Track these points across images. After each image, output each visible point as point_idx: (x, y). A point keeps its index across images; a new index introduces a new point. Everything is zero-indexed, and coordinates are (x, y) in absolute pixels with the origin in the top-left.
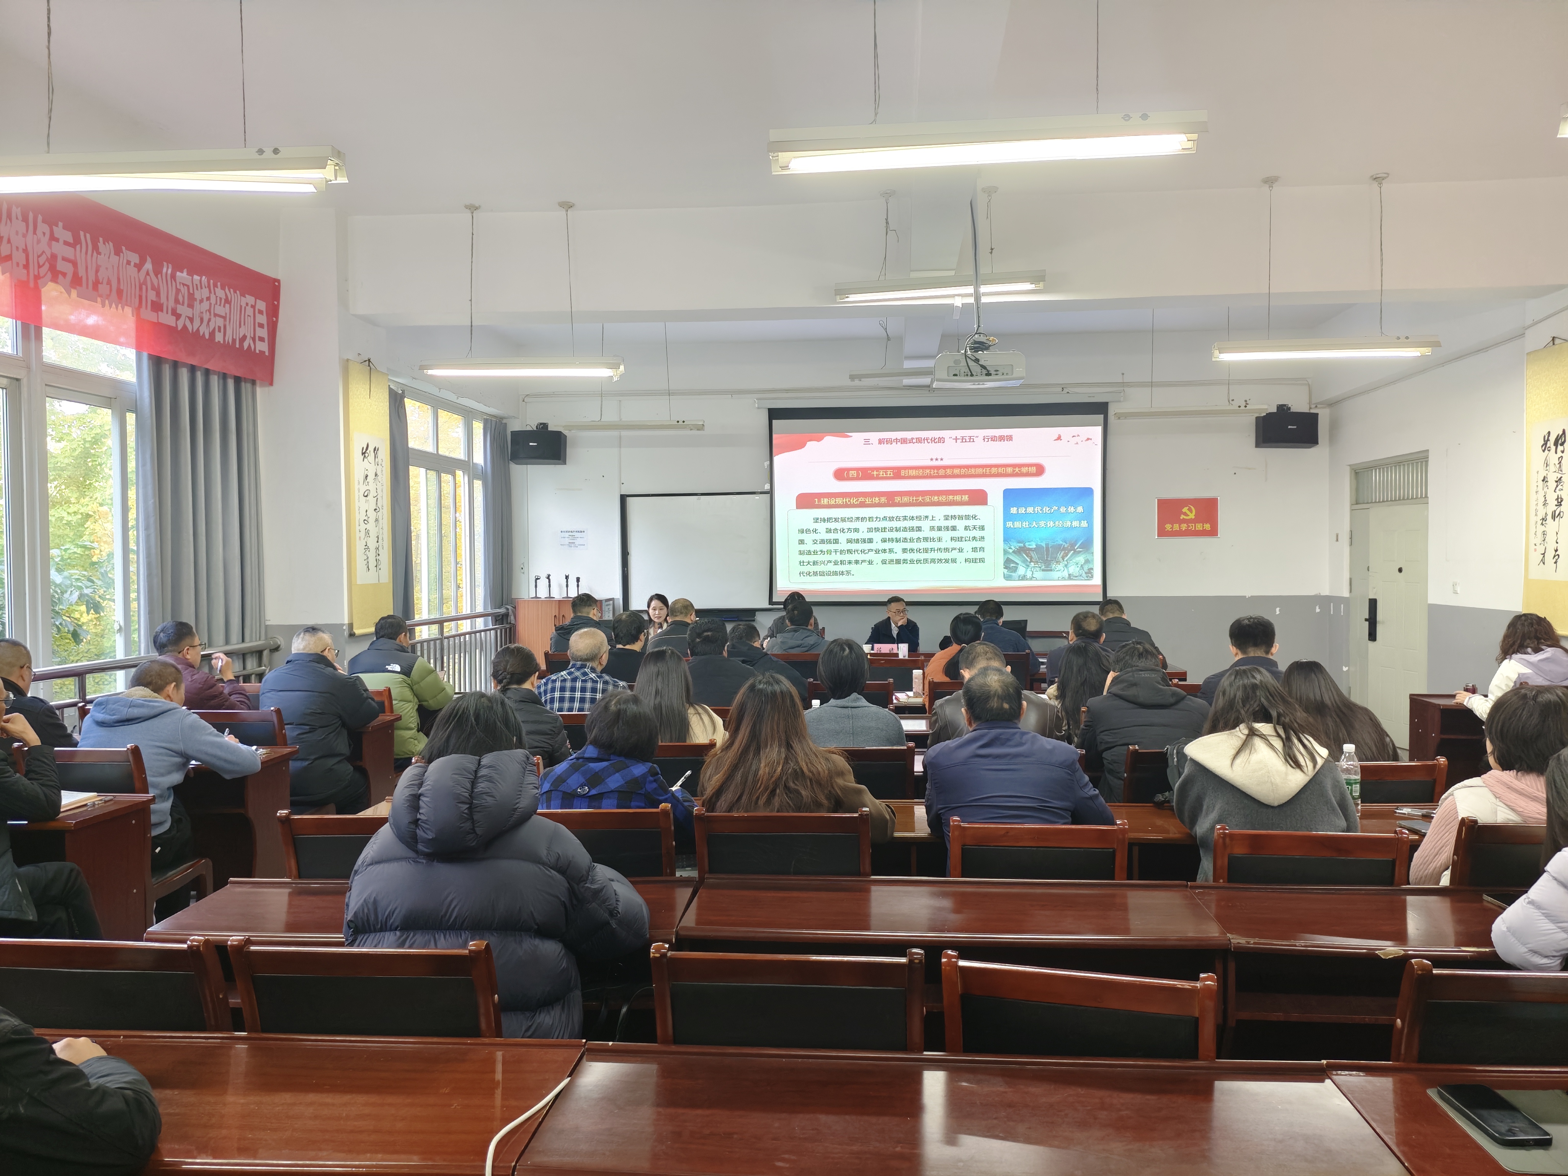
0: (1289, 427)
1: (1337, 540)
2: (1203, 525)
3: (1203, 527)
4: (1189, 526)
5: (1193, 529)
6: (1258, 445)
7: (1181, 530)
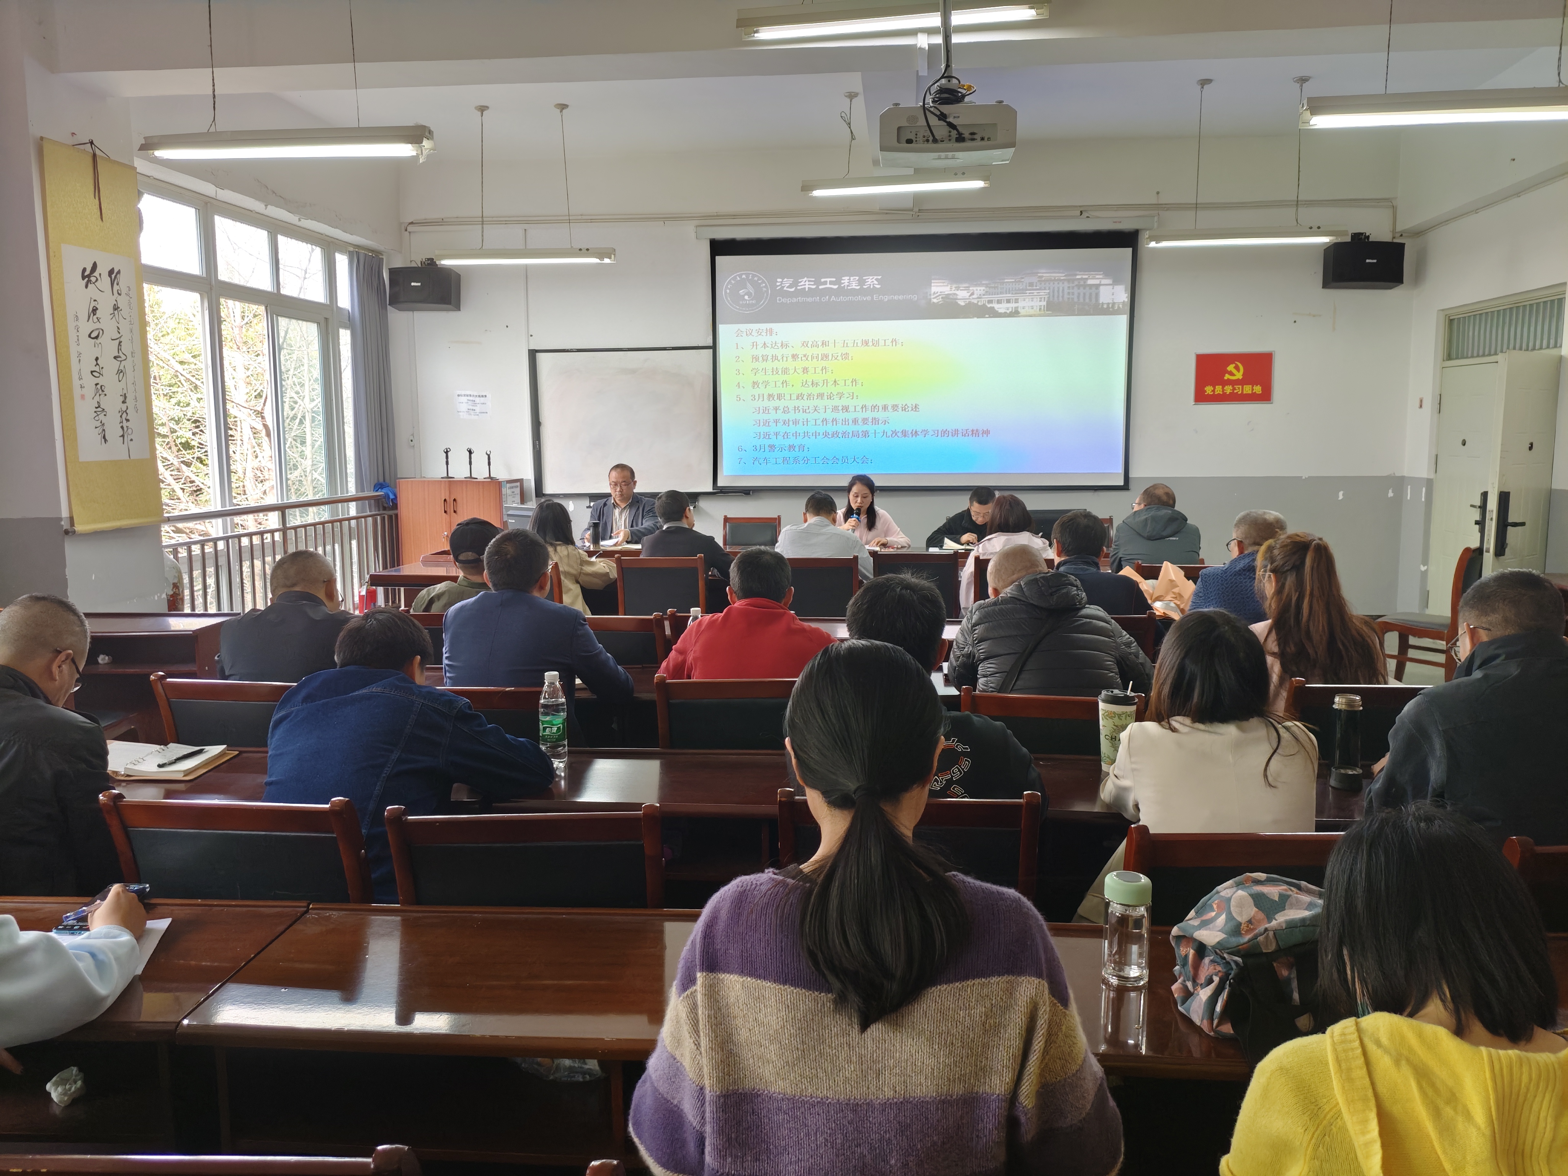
0: (1368, 261)
1: (1421, 406)
2: (1253, 387)
3: (1253, 390)
4: (1234, 389)
5: (1240, 393)
6: (1326, 285)
7: (1224, 394)
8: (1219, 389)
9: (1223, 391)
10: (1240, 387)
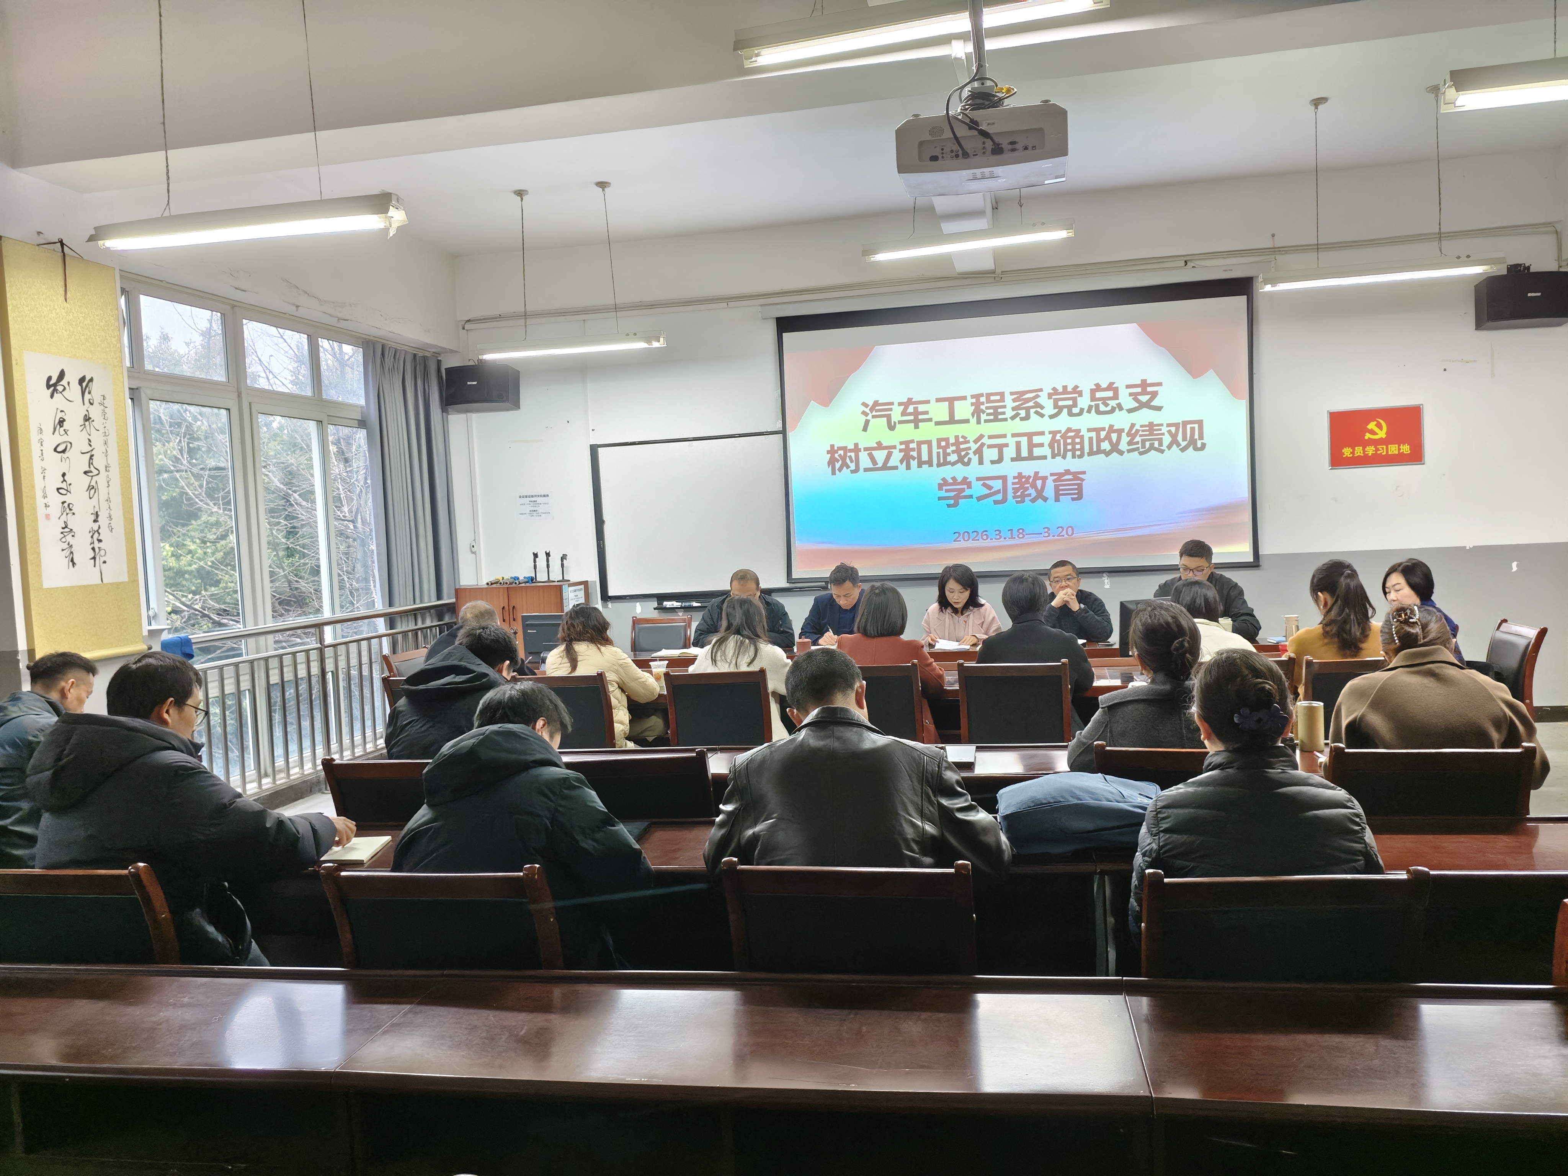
0: (1530, 294)
2: (1399, 446)
3: (1399, 449)
4: (1377, 450)
5: (1385, 453)
6: (1479, 326)
7: (1366, 456)
8: (1359, 451)
9: (1364, 453)
10: (1385, 447)
